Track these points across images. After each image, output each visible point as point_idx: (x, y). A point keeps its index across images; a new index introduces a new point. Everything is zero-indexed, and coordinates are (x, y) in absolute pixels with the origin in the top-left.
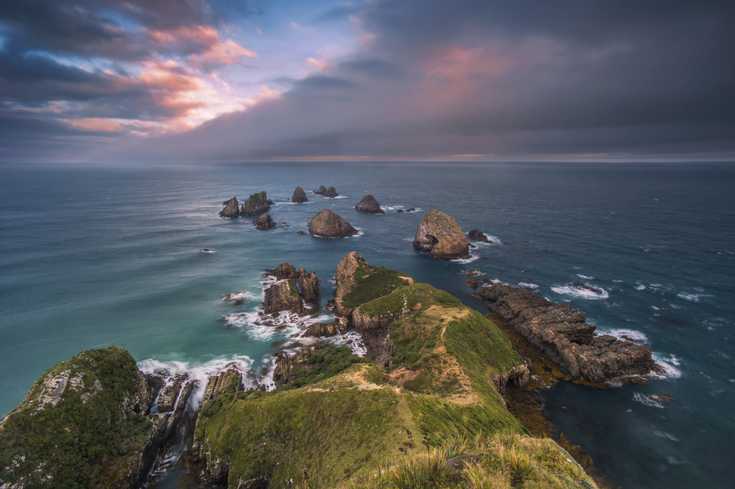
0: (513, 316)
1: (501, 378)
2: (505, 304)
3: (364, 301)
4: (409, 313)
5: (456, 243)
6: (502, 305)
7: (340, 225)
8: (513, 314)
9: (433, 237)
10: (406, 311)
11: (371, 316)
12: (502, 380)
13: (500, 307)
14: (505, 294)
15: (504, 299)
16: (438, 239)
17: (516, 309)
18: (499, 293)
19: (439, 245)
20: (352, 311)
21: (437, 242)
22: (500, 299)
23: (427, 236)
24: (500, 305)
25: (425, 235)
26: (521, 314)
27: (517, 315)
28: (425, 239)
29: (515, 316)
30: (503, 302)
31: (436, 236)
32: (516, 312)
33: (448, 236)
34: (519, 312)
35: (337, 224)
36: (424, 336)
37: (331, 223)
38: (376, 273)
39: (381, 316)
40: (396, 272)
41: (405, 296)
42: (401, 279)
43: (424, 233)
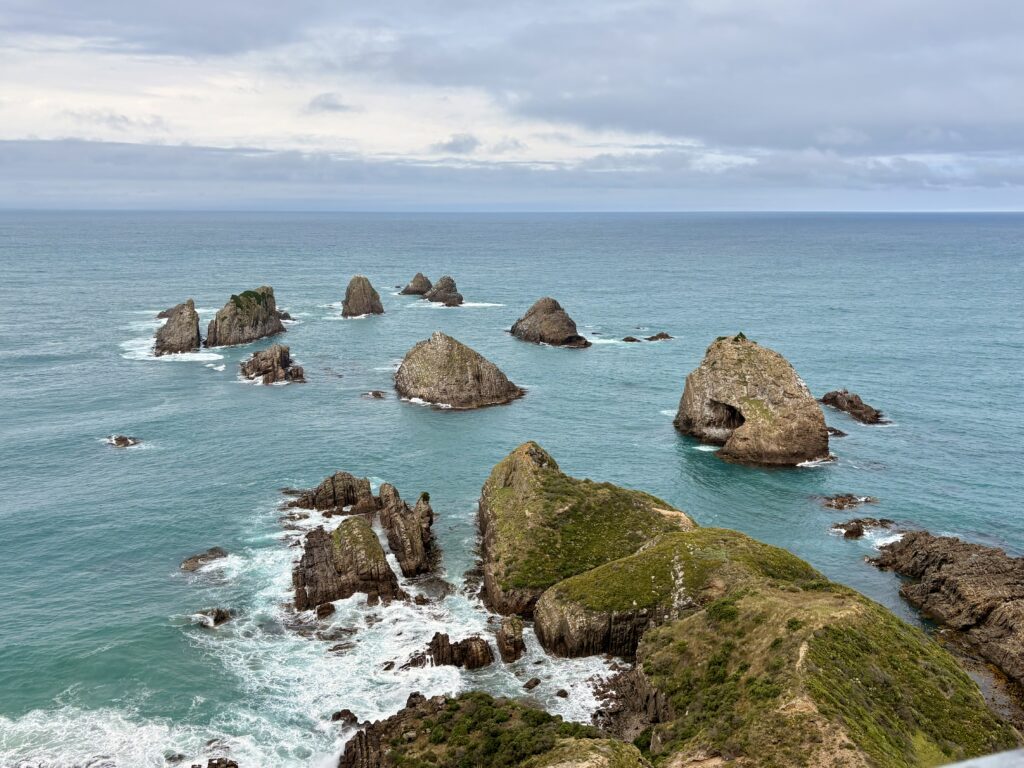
0: (974, 622)
2: (947, 588)
3: (564, 572)
4: (689, 606)
5: (794, 425)
6: (938, 590)
8: (973, 615)
9: (731, 409)
10: (682, 602)
11: (589, 610)
13: (934, 595)
14: (944, 561)
15: (943, 574)
16: (743, 413)
17: (980, 600)
18: (927, 557)
19: (746, 429)
20: (533, 601)
21: (742, 420)
22: (933, 574)
23: (714, 404)
24: (934, 590)
25: (708, 401)
26: (995, 616)
27: (982, 620)
28: (708, 413)
29: (977, 620)
30: (942, 581)
31: (737, 405)
32: (979, 610)
33: (771, 407)
34: (990, 609)
35: (470, 373)
36: (745, 668)
37: (454, 371)
38: (590, 500)
39: (615, 613)
40: (646, 497)
41: (679, 561)
42: (660, 515)
43: (704, 396)
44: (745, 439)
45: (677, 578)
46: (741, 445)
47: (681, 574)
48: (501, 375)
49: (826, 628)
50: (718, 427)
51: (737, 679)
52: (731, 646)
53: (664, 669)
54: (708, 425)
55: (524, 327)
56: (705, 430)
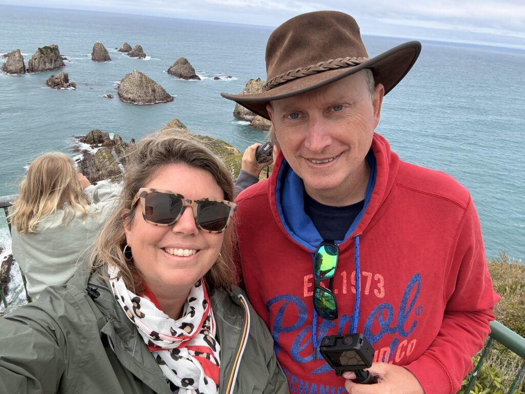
7: (154, 91)
35: (150, 89)
37: (143, 88)
40: (222, 142)
41: (233, 165)
42: (227, 149)
44: (259, 120)
45: (232, 171)
46: (257, 123)
47: (233, 170)
48: (164, 91)
50: (250, 115)
54: (246, 114)
55: (173, 70)
56: (245, 116)
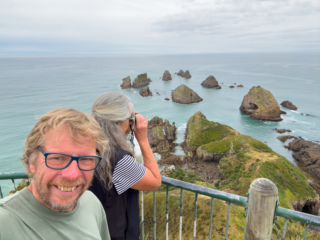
0: (312, 163)
1: (299, 204)
2: (306, 154)
3: (204, 143)
4: (234, 153)
5: (272, 110)
6: (303, 154)
7: (191, 95)
8: (312, 161)
9: (255, 105)
10: (232, 152)
11: (209, 152)
12: (299, 205)
14: (307, 147)
15: (305, 150)
16: (258, 106)
17: (314, 158)
18: (302, 146)
19: (258, 110)
20: (196, 149)
21: (257, 108)
22: (302, 150)
23: (250, 104)
25: (249, 103)
27: (314, 163)
28: (249, 106)
30: (305, 152)
31: (256, 104)
32: (314, 160)
33: (265, 105)
34: (317, 160)
35: (189, 94)
36: (244, 169)
37: (185, 93)
38: (213, 126)
39: (215, 153)
40: (227, 126)
42: (230, 131)
43: (248, 101)
44: (258, 113)
46: (256, 114)
47: (232, 145)
48: (197, 95)
49: (266, 162)
50: (251, 109)
51: (241, 172)
52: (241, 164)
53: (224, 168)
54: (249, 109)
